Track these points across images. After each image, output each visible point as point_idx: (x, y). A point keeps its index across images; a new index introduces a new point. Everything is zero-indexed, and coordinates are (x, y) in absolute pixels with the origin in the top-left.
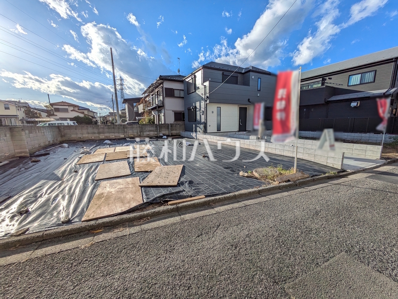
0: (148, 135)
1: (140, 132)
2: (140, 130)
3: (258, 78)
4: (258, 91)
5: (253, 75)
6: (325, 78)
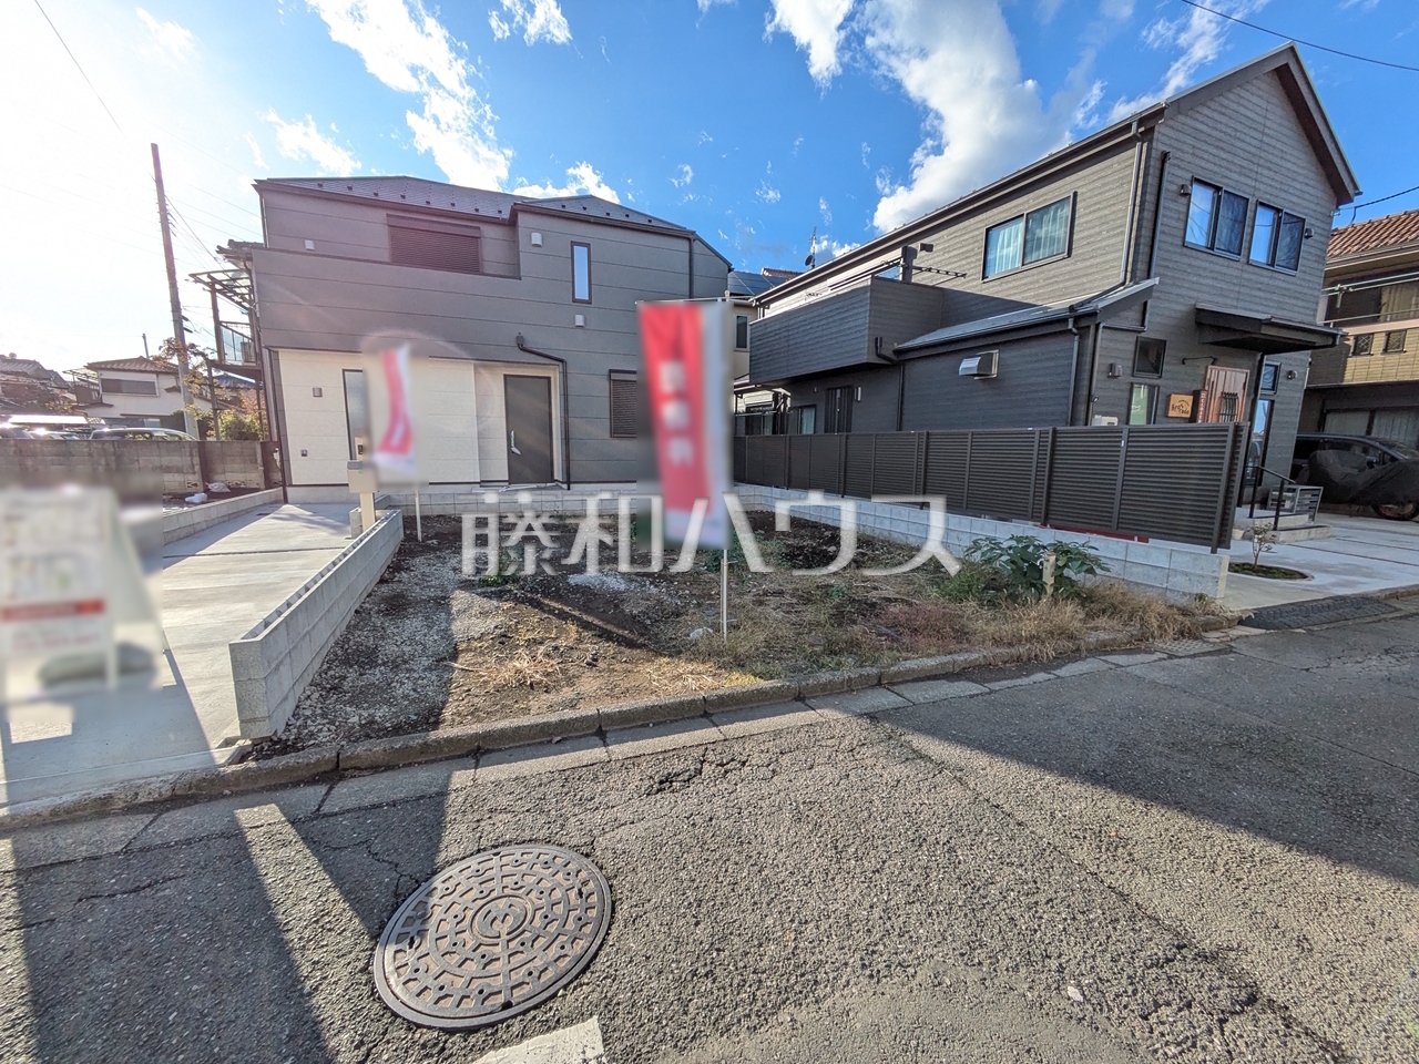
3: (573, 244)
4: (575, 301)
5: (537, 230)
6: (913, 246)
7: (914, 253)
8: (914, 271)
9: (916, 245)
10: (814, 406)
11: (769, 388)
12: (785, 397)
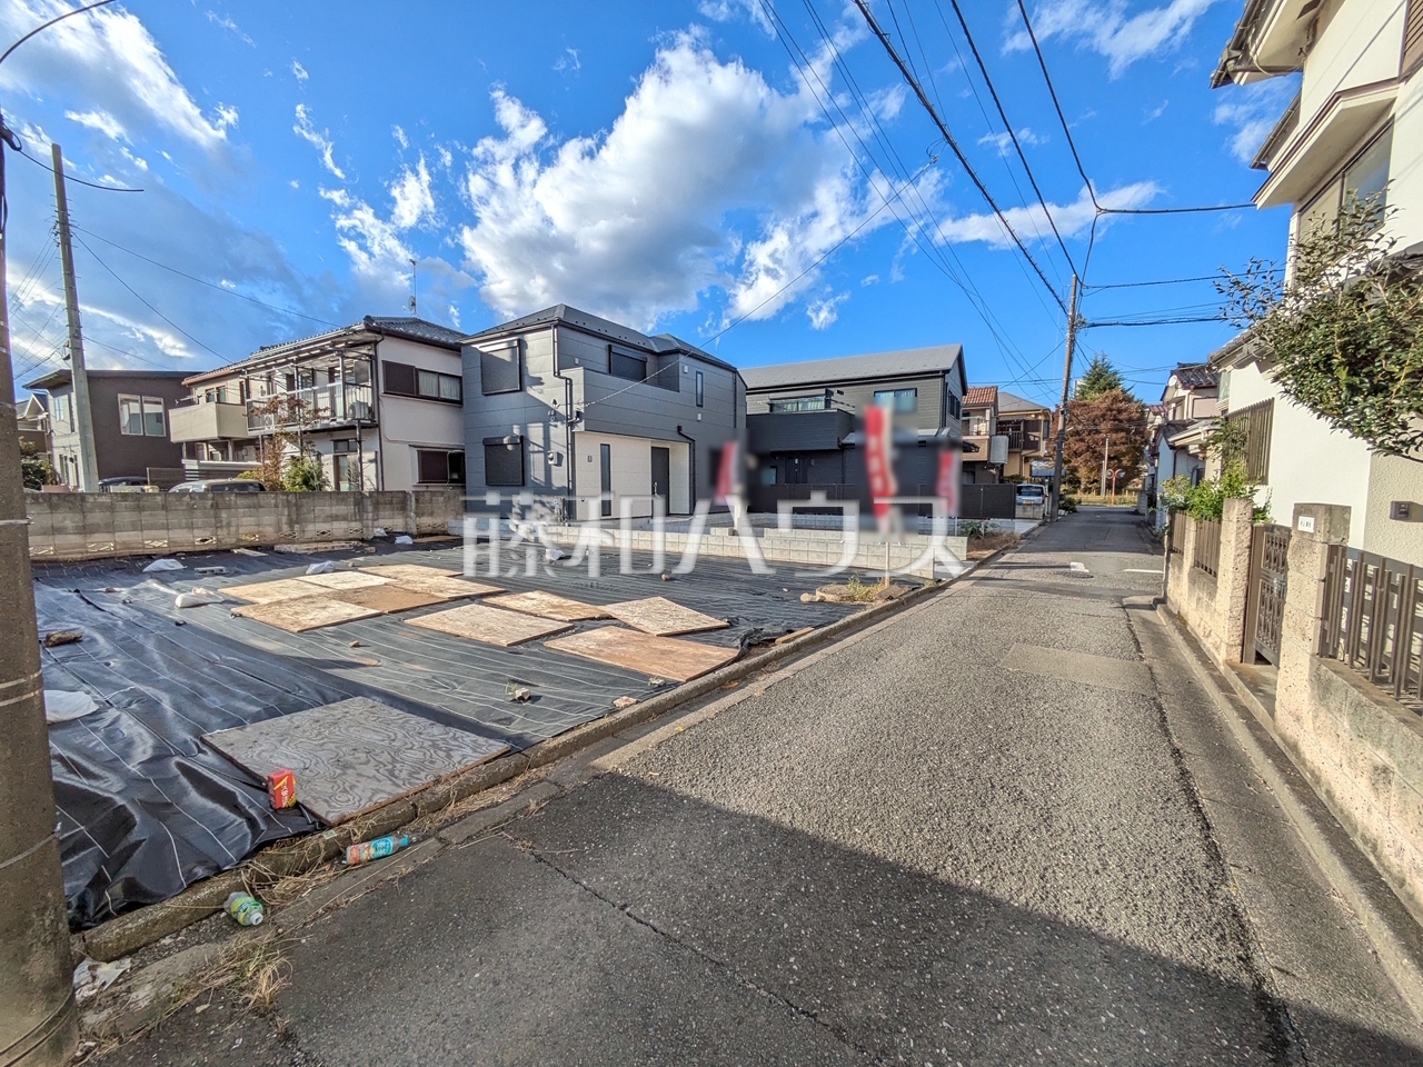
0: (324, 533)
1: (291, 523)
2: (289, 515)
3: (697, 372)
4: (697, 405)
5: (684, 363)
6: (831, 389)
7: (832, 393)
8: (833, 402)
9: (835, 390)
10: (776, 467)
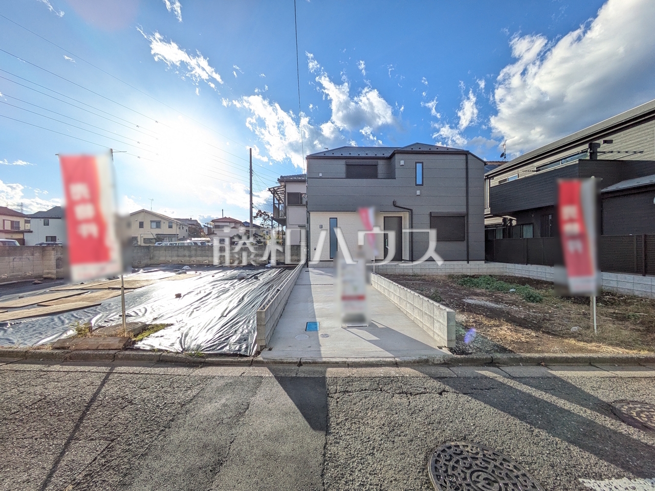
3: (416, 163)
4: (416, 185)
5: (402, 160)
6: (597, 142)
7: (599, 145)
8: (598, 154)
10: (532, 223)
11: (500, 216)
12: (511, 220)
